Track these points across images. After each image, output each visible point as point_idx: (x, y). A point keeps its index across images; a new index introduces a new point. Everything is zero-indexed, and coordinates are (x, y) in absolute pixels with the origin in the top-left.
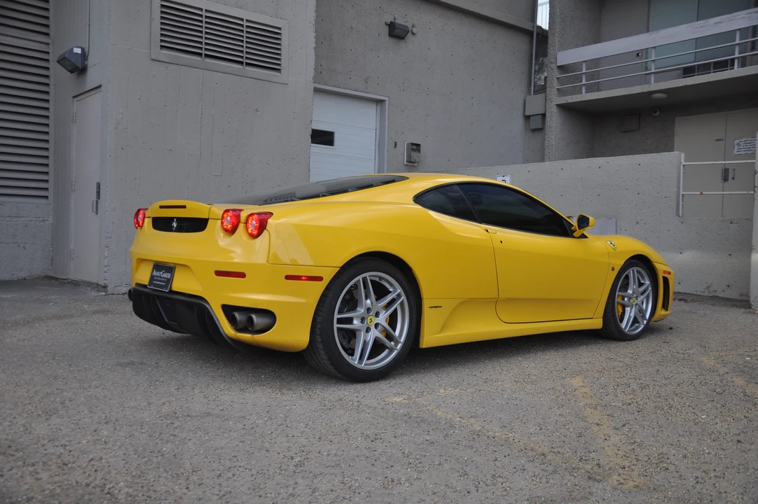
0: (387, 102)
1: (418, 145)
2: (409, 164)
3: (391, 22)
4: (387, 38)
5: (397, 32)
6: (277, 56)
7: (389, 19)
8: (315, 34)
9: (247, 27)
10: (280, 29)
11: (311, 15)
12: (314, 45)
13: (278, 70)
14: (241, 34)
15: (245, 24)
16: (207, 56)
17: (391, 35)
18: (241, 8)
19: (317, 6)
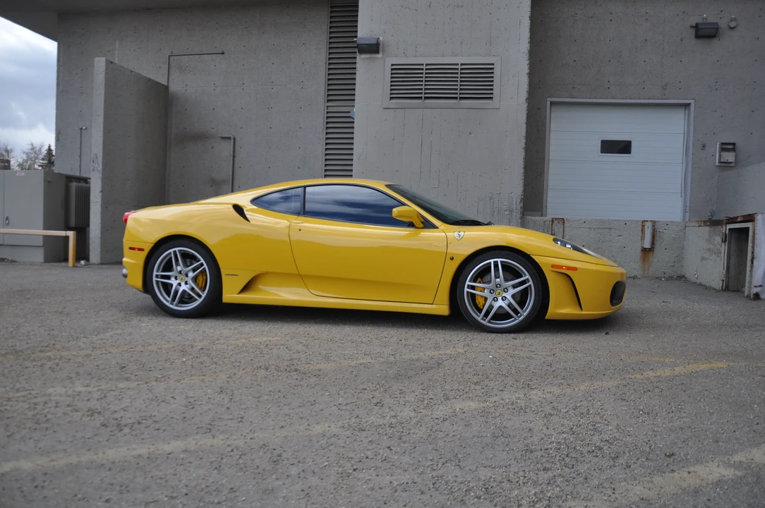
0: (692, 106)
1: (734, 144)
2: (723, 165)
3: (697, 24)
4: (694, 41)
5: (705, 33)
6: (491, 87)
7: (693, 21)
8: (528, 62)
9: (462, 69)
10: (493, 64)
11: (525, 46)
12: (527, 71)
13: (491, 98)
14: (456, 76)
15: (459, 67)
16: (425, 98)
17: (698, 36)
18: (456, 55)
19: (531, 37)
